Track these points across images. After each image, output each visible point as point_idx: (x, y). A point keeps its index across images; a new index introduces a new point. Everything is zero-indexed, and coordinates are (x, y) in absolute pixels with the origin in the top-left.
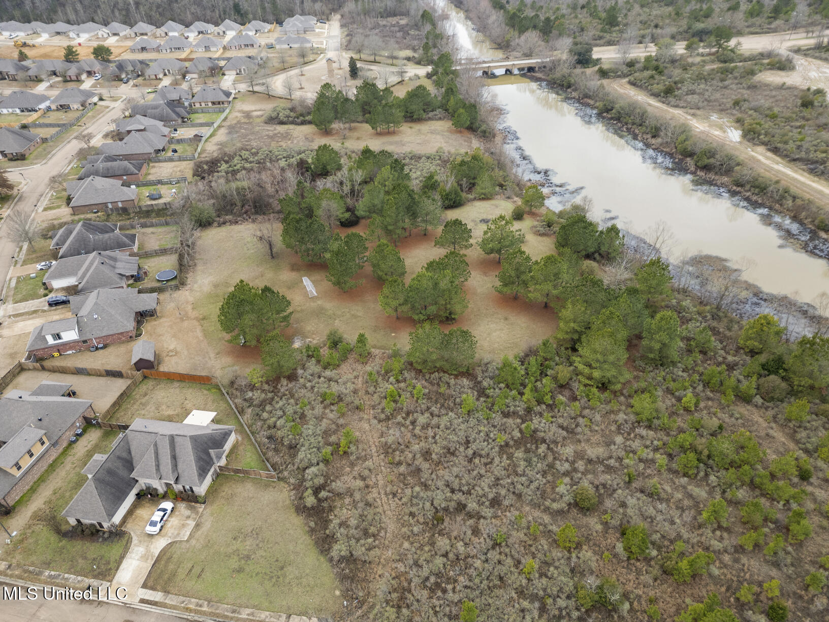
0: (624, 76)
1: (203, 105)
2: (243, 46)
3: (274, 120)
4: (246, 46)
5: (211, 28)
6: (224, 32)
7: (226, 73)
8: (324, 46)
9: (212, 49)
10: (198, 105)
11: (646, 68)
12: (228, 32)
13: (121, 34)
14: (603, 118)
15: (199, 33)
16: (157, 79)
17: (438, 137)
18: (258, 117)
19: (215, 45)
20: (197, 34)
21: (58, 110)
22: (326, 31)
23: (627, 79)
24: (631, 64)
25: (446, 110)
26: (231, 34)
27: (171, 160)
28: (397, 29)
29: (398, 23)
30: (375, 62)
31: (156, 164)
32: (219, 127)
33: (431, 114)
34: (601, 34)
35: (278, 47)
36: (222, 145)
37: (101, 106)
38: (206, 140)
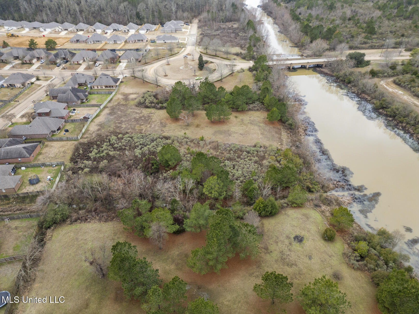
0: (389, 76)
1: (99, 87)
2: (137, 41)
3: (142, 104)
4: (139, 40)
5: (122, 27)
6: (128, 30)
7: (122, 61)
8: (186, 42)
9: (118, 42)
10: (96, 88)
11: (405, 71)
12: (130, 30)
13: (69, 30)
15: (114, 30)
16: (78, 64)
18: (133, 100)
19: (120, 40)
20: (112, 31)
21: (8, 87)
22: (189, 30)
23: (392, 79)
24: (394, 67)
26: (132, 32)
28: (231, 31)
29: (232, 26)
30: (216, 56)
31: (50, 143)
32: (105, 107)
34: (366, 40)
35: (157, 42)
36: (101, 126)
37: (36, 85)
38: (92, 121)
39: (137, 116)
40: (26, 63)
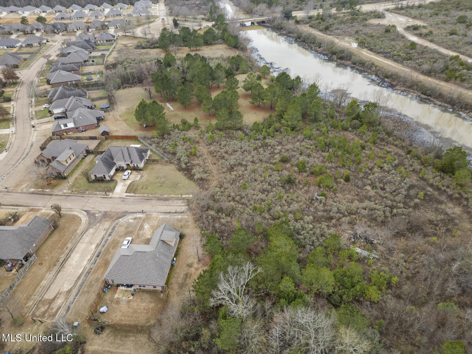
0: (307, 23)
1: (102, 42)
2: (115, 16)
3: (138, 47)
4: (117, 15)
5: (96, 8)
6: (103, 9)
7: (110, 28)
8: (158, 14)
9: (99, 17)
10: (99, 42)
11: (317, 19)
12: (105, 9)
13: (48, 12)
14: (298, 41)
15: (90, 10)
16: (74, 32)
17: (221, 51)
18: (131, 46)
19: (101, 15)
20: (89, 11)
21: (26, 46)
22: (158, 8)
23: (308, 25)
24: (310, 18)
25: (223, 39)
26: (107, 11)
27: (92, 65)
28: (195, 5)
29: (195, 3)
30: (186, 21)
31: (86, 67)
32: (112, 51)
33: (216, 42)
34: (297, 5)
35: (134, 15)
36: (116, 58)
37: (49, 44)
38: (107, 57)
39: (139, 53)
40: (28, 34)
